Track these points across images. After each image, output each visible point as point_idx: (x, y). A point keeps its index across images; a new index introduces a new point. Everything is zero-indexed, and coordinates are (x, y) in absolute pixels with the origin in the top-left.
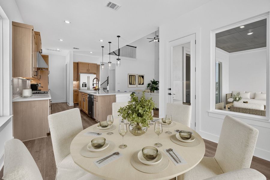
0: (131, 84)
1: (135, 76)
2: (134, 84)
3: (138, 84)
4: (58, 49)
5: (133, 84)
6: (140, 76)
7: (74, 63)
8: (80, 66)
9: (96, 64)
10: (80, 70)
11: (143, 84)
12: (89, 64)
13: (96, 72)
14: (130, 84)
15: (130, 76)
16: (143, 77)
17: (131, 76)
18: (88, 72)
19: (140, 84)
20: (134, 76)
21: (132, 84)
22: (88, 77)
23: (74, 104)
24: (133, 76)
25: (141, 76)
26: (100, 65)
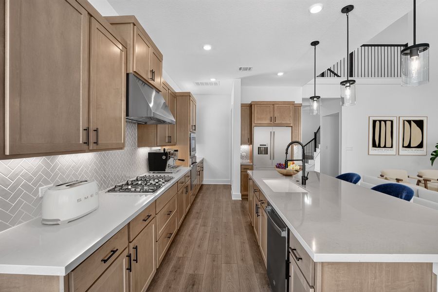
0: (379, 146)
1: (392, 122)
2: (389, 144)
3: (403, 147)
4: (213, 80)
5: (385, 147)
6: (409, 122)
7: (243, 105)
8: (255, 111)
9: (292, 103)
10: (255, 121)
11: (421, 146)
12: (273, 104)
13: (292, 122)
14: (374, 145)
15: (374, 122)
16: (420, 124)
17: (378, 124)
18: (274, 122)
19: (409, 146)
20: (389, 123)
21: (382, 145)
22: (272, 135)
23: (242, 195)
24: (385, 121)
25: (415, 121)
26: (300, 106)
